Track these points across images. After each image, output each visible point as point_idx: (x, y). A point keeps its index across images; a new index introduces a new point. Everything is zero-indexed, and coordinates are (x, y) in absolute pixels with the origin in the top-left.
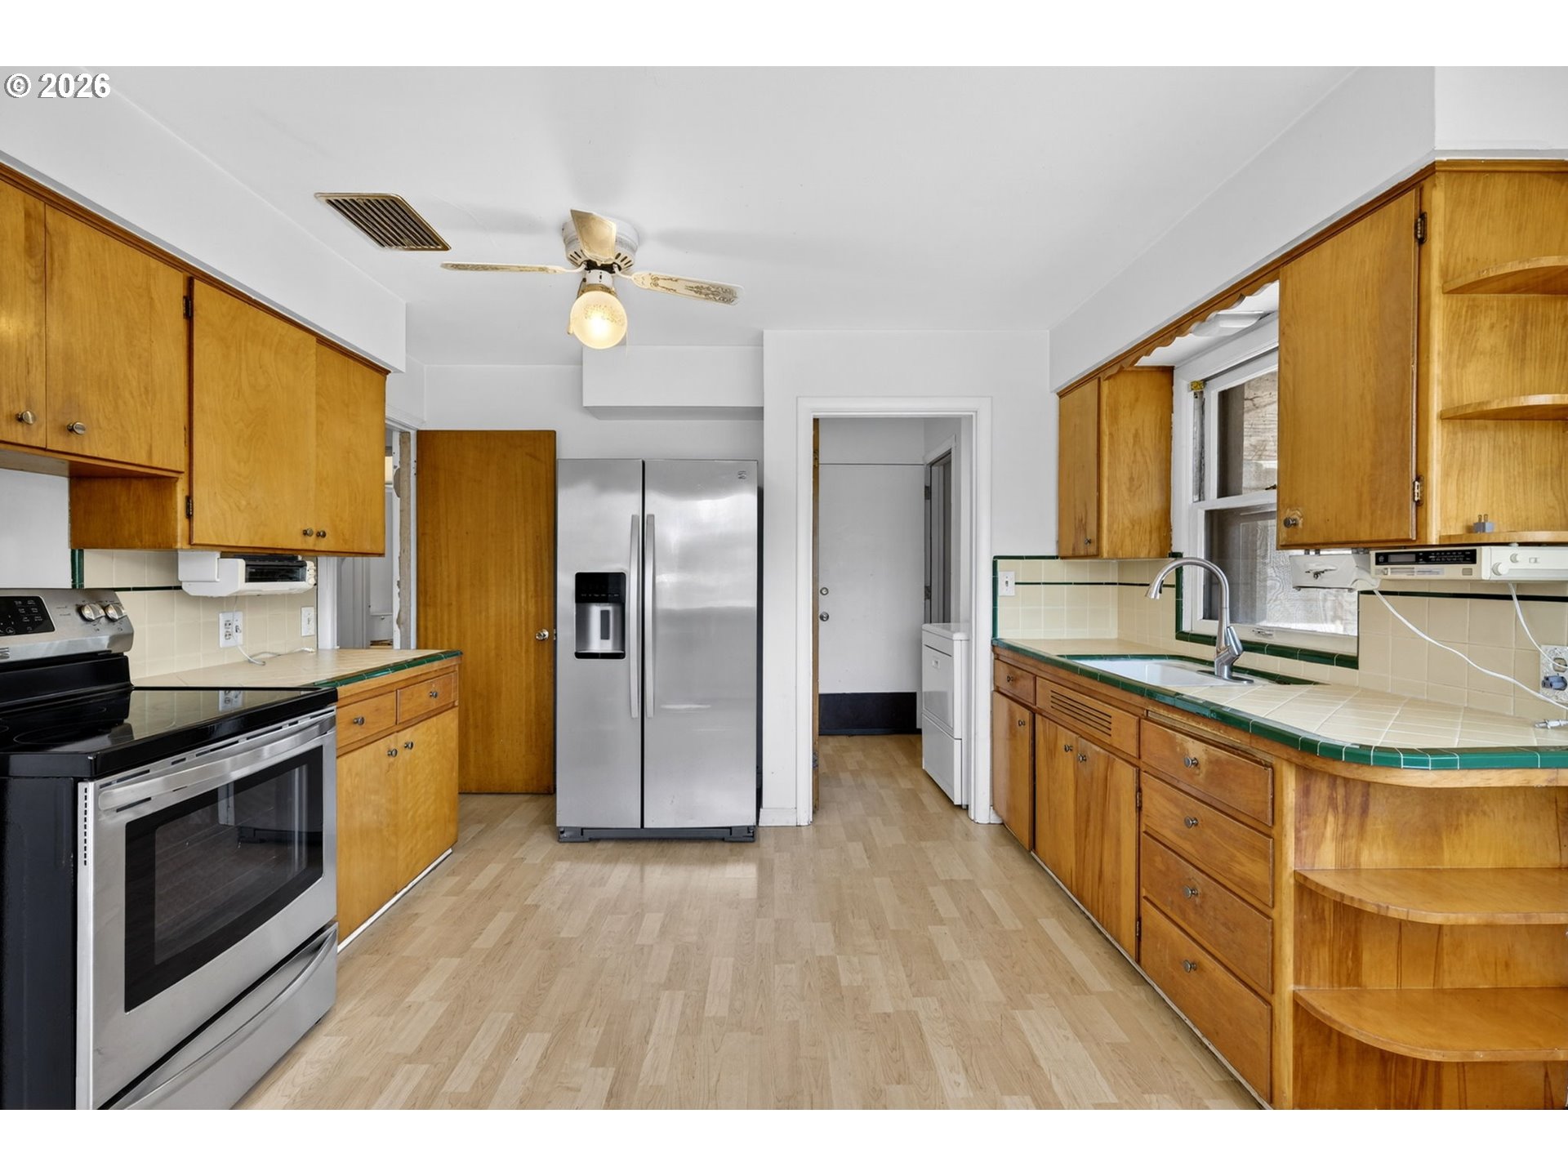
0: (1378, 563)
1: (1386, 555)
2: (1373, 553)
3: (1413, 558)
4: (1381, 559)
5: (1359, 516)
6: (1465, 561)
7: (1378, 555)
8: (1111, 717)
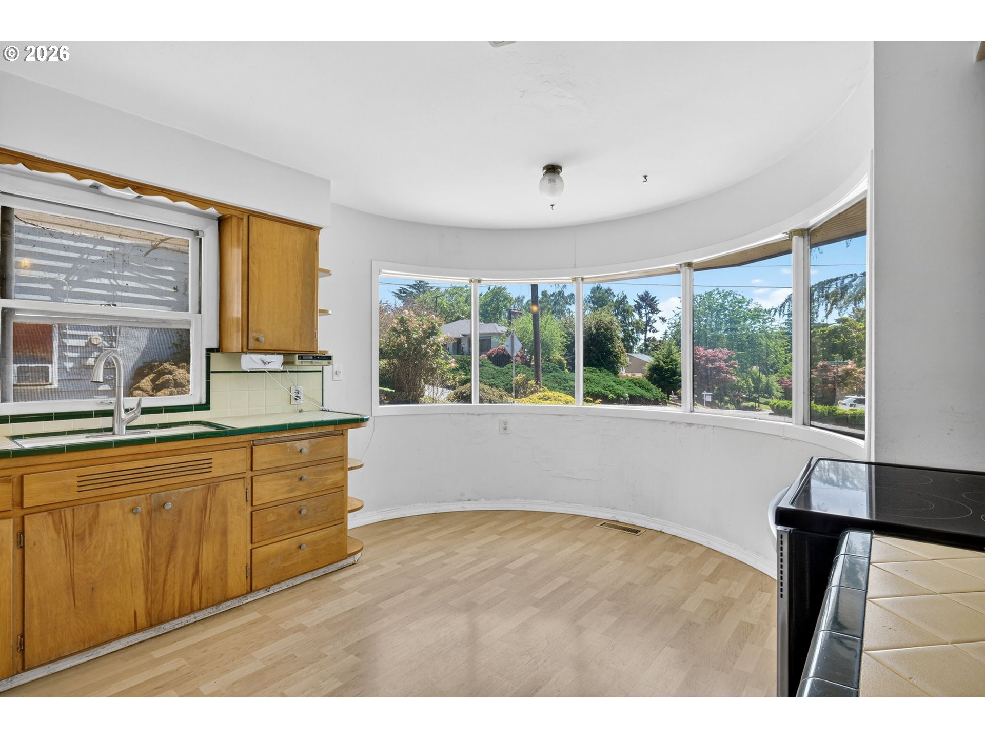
0: (299, 359)
1: (302, 356)
2: (297, 355)
3: (311, 358)
4: (300, 358)
5: (294, 339)
6: (328, 359)
7: (299, 356)
8: (211, 459)
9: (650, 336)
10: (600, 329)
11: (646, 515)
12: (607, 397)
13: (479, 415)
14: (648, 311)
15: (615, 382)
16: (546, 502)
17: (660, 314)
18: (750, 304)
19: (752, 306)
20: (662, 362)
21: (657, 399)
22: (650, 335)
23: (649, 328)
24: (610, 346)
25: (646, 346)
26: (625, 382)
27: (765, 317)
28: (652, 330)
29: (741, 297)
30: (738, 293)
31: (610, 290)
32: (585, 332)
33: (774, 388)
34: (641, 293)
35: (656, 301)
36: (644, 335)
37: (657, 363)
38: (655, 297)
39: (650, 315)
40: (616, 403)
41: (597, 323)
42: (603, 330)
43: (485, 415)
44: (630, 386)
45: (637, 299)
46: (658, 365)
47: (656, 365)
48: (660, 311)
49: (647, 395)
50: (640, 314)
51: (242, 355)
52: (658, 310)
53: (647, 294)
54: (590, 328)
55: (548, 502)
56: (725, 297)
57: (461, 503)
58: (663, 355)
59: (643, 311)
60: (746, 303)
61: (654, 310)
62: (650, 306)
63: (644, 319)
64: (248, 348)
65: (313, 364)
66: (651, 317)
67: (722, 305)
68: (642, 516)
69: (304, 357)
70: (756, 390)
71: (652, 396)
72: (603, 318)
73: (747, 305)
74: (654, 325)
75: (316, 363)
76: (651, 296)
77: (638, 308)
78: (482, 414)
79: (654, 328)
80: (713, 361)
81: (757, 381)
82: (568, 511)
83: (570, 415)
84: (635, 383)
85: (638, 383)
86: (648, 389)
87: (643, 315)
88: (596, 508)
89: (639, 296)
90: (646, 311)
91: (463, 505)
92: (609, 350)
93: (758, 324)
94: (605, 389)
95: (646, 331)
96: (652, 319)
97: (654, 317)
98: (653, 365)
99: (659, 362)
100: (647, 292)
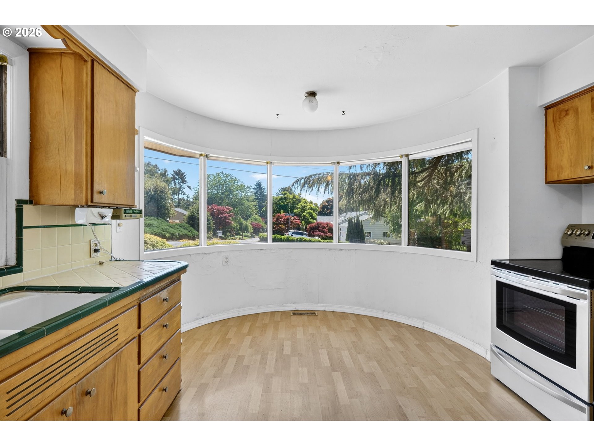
0: (124, 212)
2: (123, 209)
3: (131, 212)
8: (117, 325)
9: (181, 198)
10: (157, 192)
11: (314, 303)
12: (165, 236)
13: (209, 254)
14: (180, 181)
15: (168, 226)
16: (252, 307)
17: (187, 184)
18: (239, 182)
19: (239, 184)
20: (196, 214)
21: (194, 236)
22: (181, 196)
23: (180, 192)
24: (164, 203)
25: (179, 203)
26: (175, 226)
27: (247, 190)
28: (182, 194)
29: (235, 178)
30: (233, 176)
31: (156, 166)
32: (146, 193)
33: (249, 227)
34: (176, 170)
35: (185, 175)
36: (177, 196)
37: (192, 214)
38: (184, 173)
39: (181, 184)
40: (171, 240)
41: (155, 187)
42: (159, 192)
43: (213, 253)
44: (178, 229)
45: (173, 173)
46: (193, 215)
47: (191, 215)
48: (187, 182)
49: (190, 234)
50: (175, 183)
51: (76, 208)
52: (186, 181)
53: (179, 171)
54: (150, 191)
55: (254, 307)
56: (227, 177)
57: (198, 321)
58: (196, 209)
59: (177, 181)
60: (237, 181)
61: (184, 181)
62: (181, 178)
63: (178, 187)
64: (92, 201)
65: (133, 217)
66: (182, 185)
67: (225, 182)
68: (312, 304)
69: (127, 211)
70: (241, 228)
71: (192, 235)
72: (159, 185)
73: (237, 182)
74: (184, 190)
75: (134, 216)
76: (182, 172)
77: (174, 179)
78: (212, 253)
79: (184, 192)
80: (222, 214)
81: (241, 224)
82: (267, 310)
83: (267, 249)
84: (180, 227)
85: (183, 226)
86: (189, 230)
87: (177, 184)
88: (284, 305)
89: (174, 172)
90: (179, 181)
91: (199, 322)
92: (163, 205)
93: (243, 194)
94: (163, 231)
95: (179, 194)
96: (182, 187)
97: (184, 185)
98: (189, 215)
99: (194, 213)
100: (179, 170)
